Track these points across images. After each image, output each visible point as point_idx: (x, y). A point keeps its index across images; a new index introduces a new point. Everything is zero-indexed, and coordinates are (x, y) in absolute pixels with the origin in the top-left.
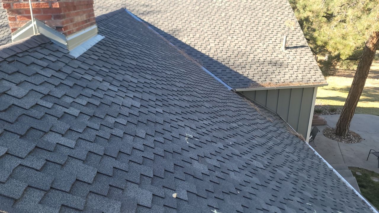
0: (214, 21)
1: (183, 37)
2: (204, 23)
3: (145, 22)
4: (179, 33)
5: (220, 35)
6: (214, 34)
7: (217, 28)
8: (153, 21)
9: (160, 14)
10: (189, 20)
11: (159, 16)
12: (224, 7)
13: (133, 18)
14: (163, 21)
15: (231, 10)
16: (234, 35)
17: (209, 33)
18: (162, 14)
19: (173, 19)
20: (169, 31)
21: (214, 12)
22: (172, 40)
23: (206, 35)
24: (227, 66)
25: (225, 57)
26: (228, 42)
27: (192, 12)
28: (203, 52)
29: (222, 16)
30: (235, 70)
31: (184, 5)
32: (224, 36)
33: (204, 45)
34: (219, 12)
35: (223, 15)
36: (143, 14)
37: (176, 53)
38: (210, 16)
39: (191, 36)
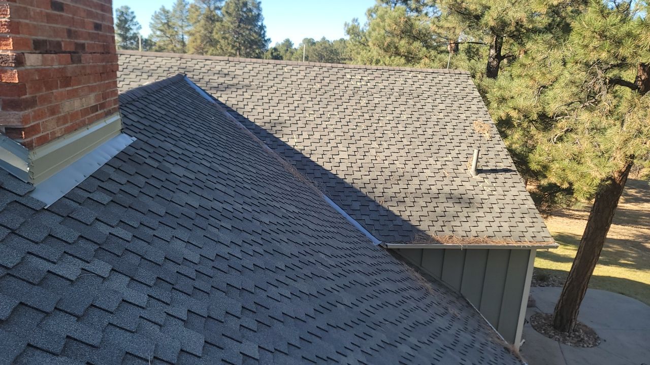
0: (348, 112)
1: (290, 136)
2: (329, 113)
3: (221, 104)
4: (283, 129)
5: (357, 137)
6: (348, 136)
7: (352, 126)
8: (236, 103)
9: (250, 92)
10: (302, 107)
11: (247, 95)
12: (364, 88)
13: (199, 94)
14: (254, 104)
15: (377, 96)
16: (383, 139)
17: (338, 132)
18: (253, 91)
19: (273, 103)
20: (263, 124)
21: (346, 96)
22: (268, 141)
23: (332, 135)
24: (371, 196)
25: (366, 179)
26: (373, 152)
27: (308, 92)
28: (327, 167)
29: (362, 104)
30: (385, 205)
31: (294, 79)
32: (366, 140)
33: (329, 155)
34: (357, 97)
35: (364, 102)
36: (217, 88)
37: (277, 167)
38: (339, 102)
39: (305, 135)
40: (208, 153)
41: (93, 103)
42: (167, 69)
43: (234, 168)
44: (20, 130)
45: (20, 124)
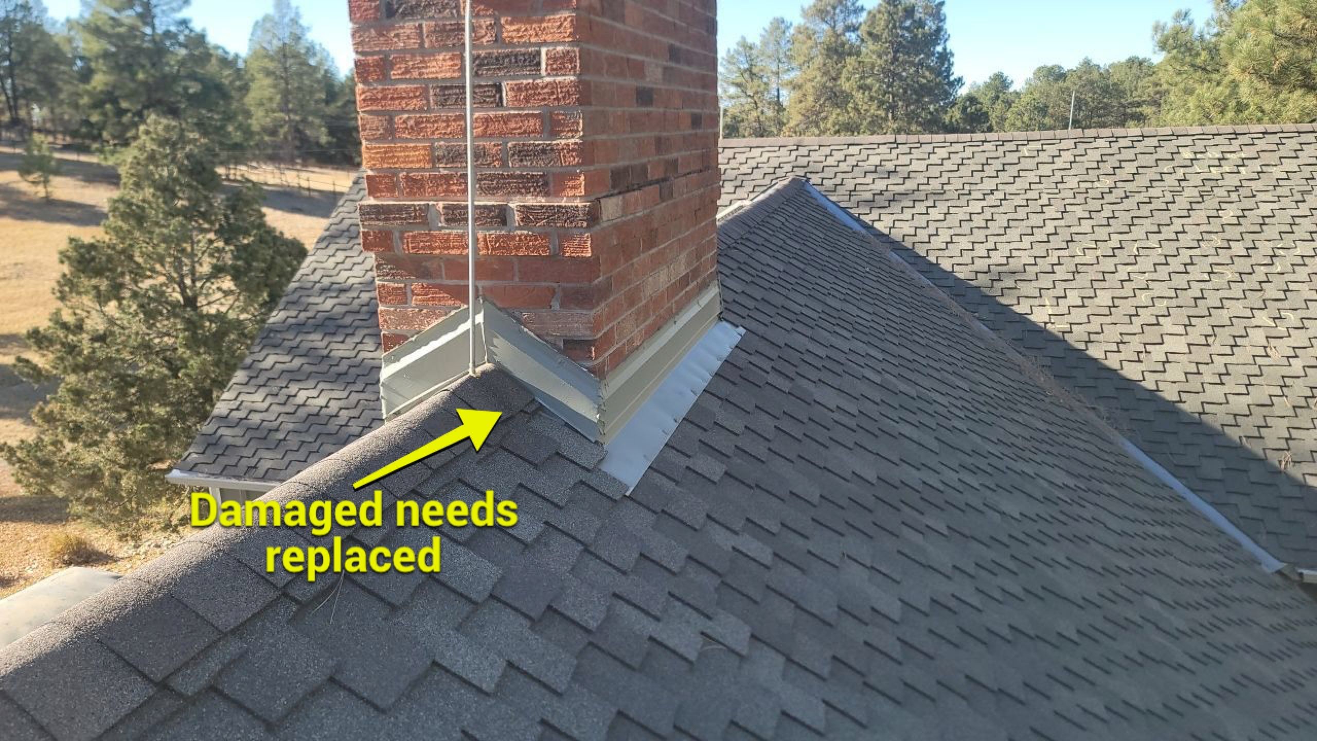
0: (1185, 240)
1: (1037, 302)
2: (1136, 245)
3: (880, 235)
4: (1020, 284)
5: (1213, 299)
6: (1186, 298)
7: (1196, 272)
8: (912, 232)
9: (942, 207)
10: (1065, 234)
11: (935, 214)
12: (1232, 181)
13: (834, 218)
14: (952, 232)
15: (1267, 196)
16: (1286, 304)
17: (1159, 289)
18: (949, 203)
19: (994, 228)
20: (973, 276)
21: (1182, 202)
22: (984, 312)
23: (1143, 298)
24: (1256, 447)
25: (1239, 404)
26: (1258, 337)
27: (1080, 199)
28: (1131, 372)
29: (1224, 220)
30: (1296, 472)
31: (1045, 170)
32: (1237, 308)
33: (1135, 344)
34: (1211, 203)
35: (1229, 214)
36: (871, 203)
37: (1005, 372)
38: (1163, 218)
39: (1074, 298)
40: (873, 352)
41: (683, 271)
42: (771, 170)
43: (927, 382)
44: (589, 343)
45: (588, 333)
